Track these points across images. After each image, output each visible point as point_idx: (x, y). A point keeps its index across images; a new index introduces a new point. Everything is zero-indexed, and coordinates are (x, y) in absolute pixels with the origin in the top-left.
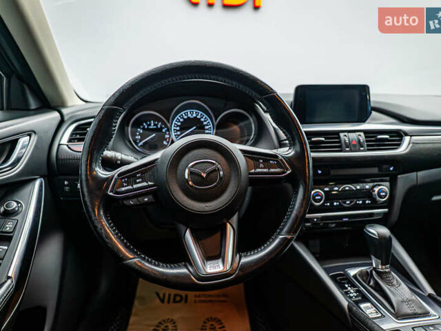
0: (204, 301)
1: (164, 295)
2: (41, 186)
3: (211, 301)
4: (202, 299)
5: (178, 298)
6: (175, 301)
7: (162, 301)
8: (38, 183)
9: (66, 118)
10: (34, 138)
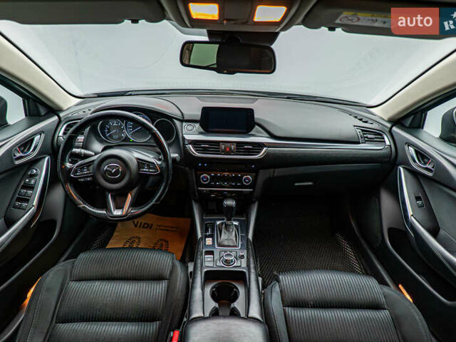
0: (163, 230)
1: (138, 223)
2: (48, 161)
3: (166, 230)
4: (161, 228)
5: (146, 226)
6: (143, 227)
7: (136, 226)
8: (47, 159)
9: (62, 119)
10: (43, 135)
